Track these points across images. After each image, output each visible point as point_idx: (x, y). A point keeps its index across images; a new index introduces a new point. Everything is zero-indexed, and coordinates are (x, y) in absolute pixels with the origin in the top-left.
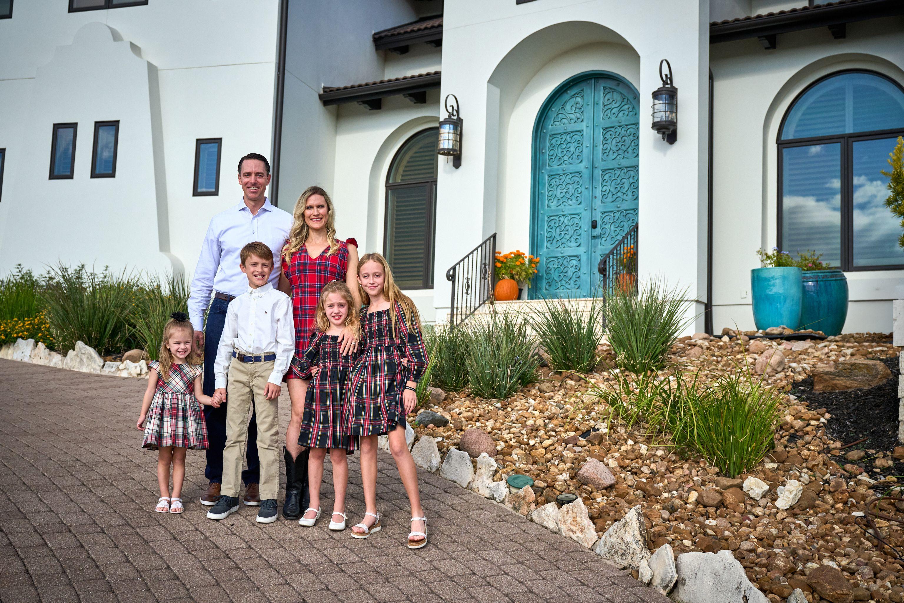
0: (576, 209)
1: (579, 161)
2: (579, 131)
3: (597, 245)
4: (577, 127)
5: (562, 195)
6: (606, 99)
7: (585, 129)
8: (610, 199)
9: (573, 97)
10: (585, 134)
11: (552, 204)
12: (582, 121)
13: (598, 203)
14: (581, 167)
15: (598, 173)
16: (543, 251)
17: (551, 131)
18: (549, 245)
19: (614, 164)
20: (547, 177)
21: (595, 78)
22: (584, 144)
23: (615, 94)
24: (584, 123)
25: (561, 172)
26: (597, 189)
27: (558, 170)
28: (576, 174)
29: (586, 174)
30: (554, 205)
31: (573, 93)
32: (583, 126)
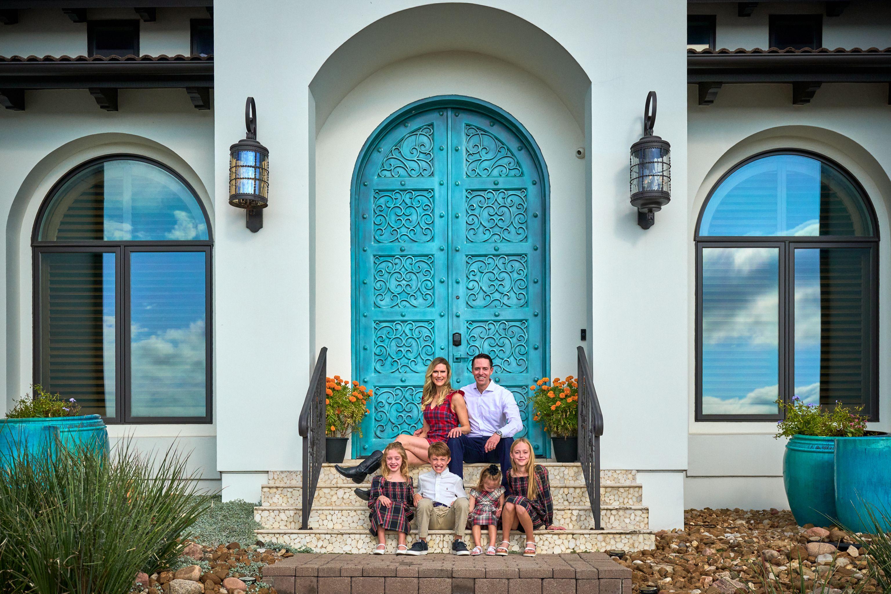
0: (424, 313)
1: (428, 238)
2: (426, 190)
3: (463, 372)
4: (425, 183)
5: (399, 290)
6: (471, 144)
7: (436, 187)
8: (480, 302)
9: (413, 133)
10: (437, 195)
11: (382, 303)
12: (432, 174)
13: (461, 307)
14: (433, 248)
15: (460, 259)
16: (371, 377)
17: (378, 184)
18: (378, 368)
19: (488, 249)
20: (372, 259)
21: (453, 108)
22: (437, 212)
23: (486, 138)
24: (436, 179)
25: (397, 252)
26: (461, 285)
27: (392, 249)
28: (423, 259)
29: (440, 258)
30: (386, 302)
31: (415, 127)
32: (434, 183)
